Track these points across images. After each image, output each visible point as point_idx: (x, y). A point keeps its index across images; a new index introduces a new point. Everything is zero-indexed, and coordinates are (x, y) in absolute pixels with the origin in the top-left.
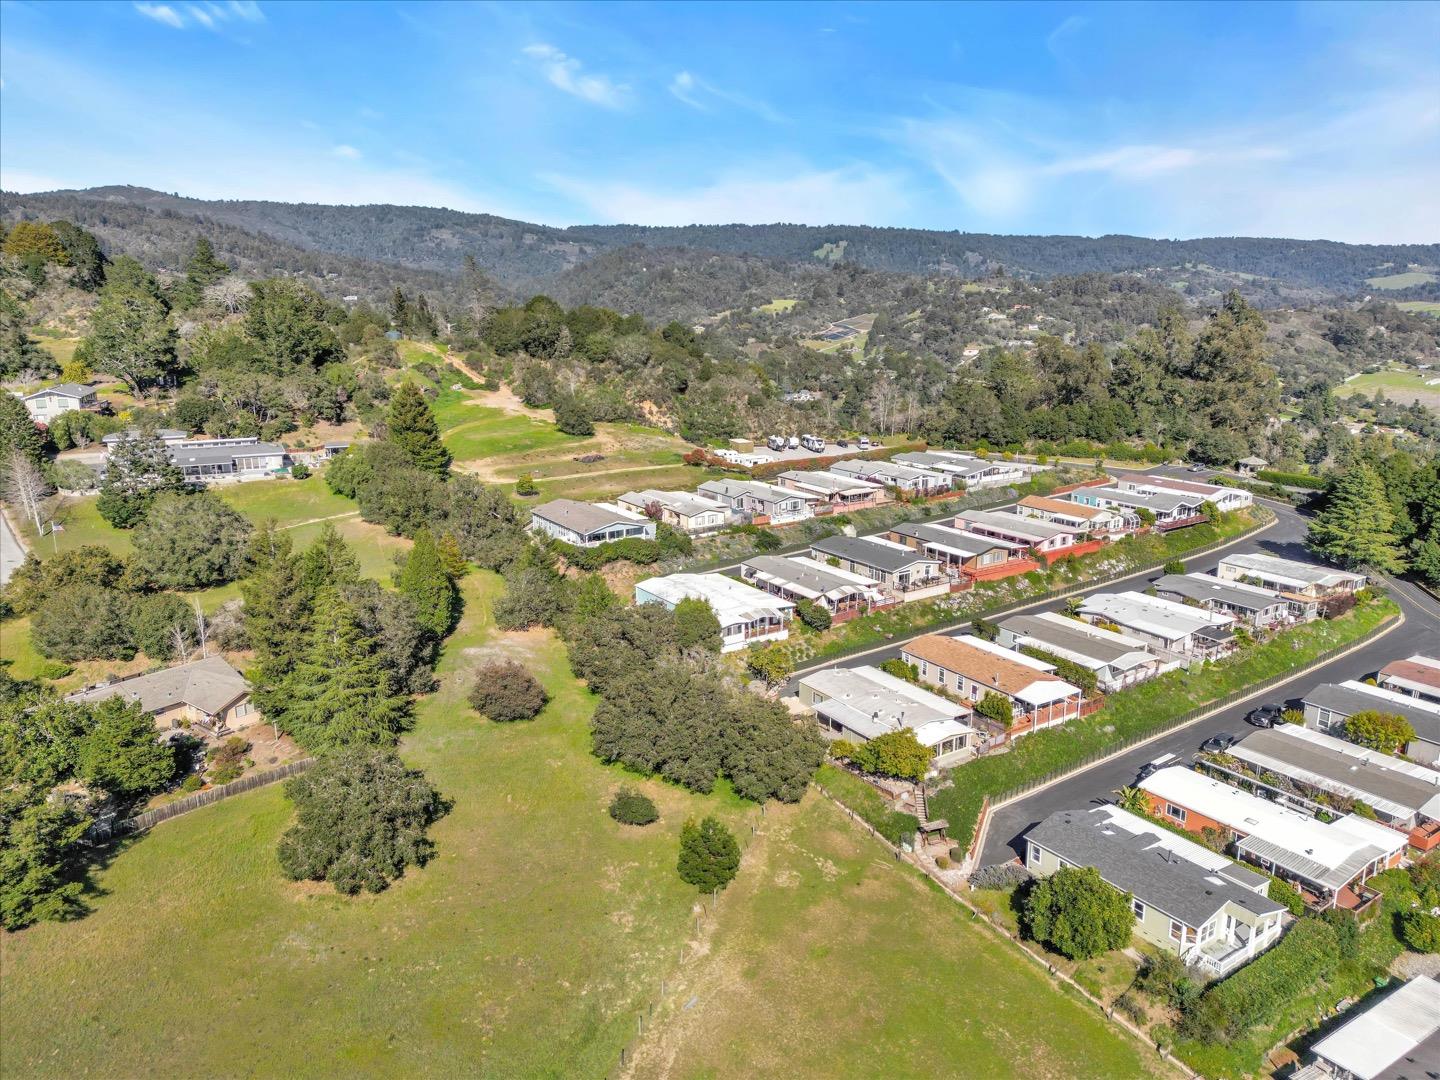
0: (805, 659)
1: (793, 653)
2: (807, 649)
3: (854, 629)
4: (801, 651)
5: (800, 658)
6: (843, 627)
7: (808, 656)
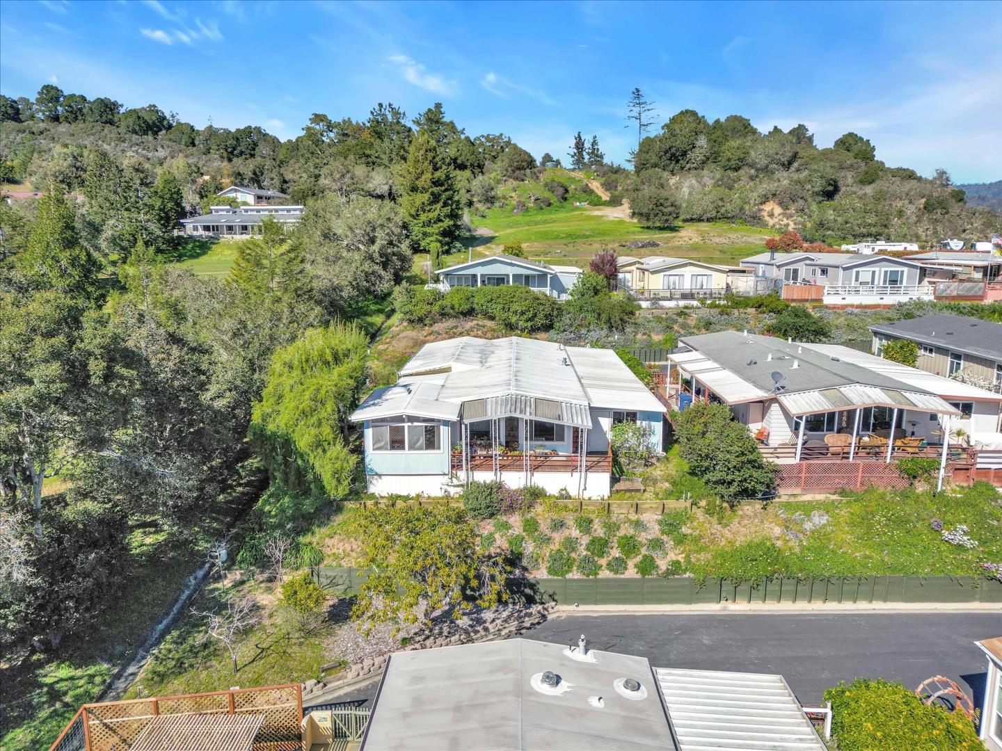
0: (631, 573)
1: (600, 546)
2: (657, 544)
3: (864, 522)
4: (630, 546)
5: (618, 565)
6: (826, 507)
7: (647, 566)
